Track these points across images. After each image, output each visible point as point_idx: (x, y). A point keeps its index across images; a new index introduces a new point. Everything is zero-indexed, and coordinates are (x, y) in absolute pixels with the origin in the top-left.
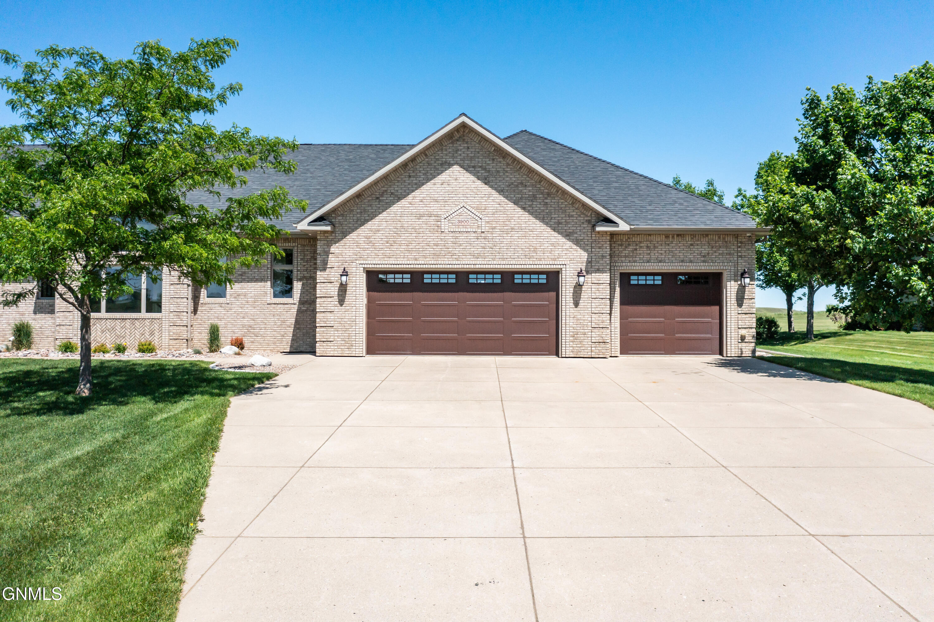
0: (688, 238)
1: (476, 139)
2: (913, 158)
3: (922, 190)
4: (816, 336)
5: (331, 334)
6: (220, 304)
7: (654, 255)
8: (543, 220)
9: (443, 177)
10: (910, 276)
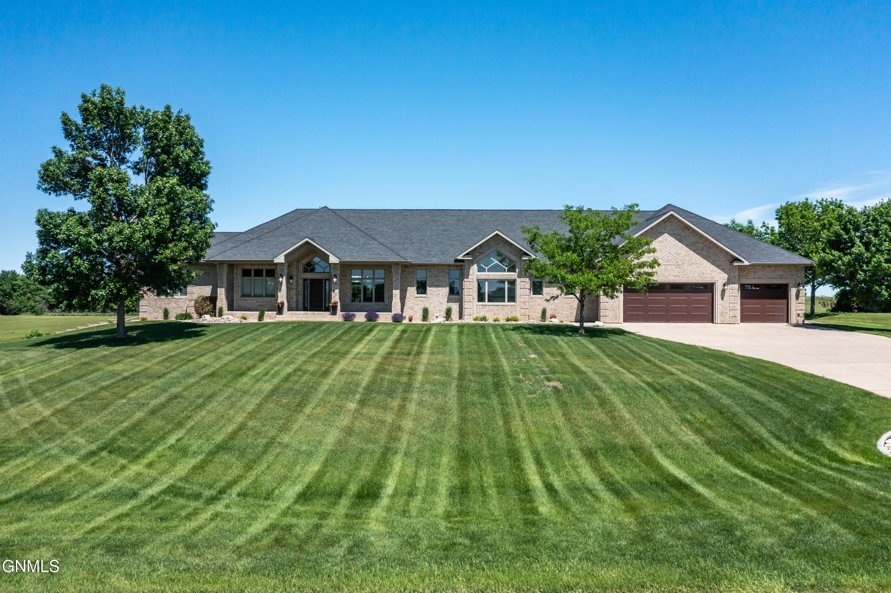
0: (773, 268)
1: (676, 221)
2: (882, 244)
3: (886, 257)
4: (816, 315)
5: (608, 313)
6: (540, 298)
7: (757, 275)
8: (707, 259)
9: (660, 239)
10: (882, 290)
